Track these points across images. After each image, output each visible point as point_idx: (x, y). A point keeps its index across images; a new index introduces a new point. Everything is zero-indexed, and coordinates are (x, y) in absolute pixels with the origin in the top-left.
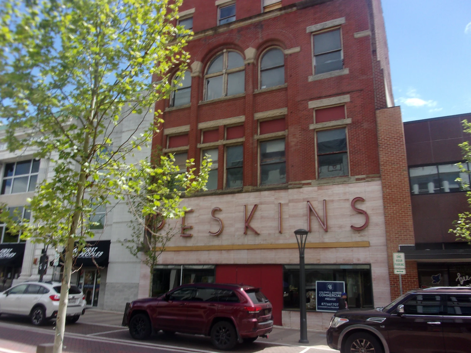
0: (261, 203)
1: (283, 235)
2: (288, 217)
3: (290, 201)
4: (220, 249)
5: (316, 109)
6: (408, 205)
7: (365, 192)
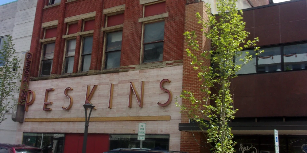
0: (100, 84)
1: (112, 110)
2: (117, 95)
3: (120, 82)
4: (68, 121)
5: (146, 5)
6: (200, 85)
7: (172, 74)
